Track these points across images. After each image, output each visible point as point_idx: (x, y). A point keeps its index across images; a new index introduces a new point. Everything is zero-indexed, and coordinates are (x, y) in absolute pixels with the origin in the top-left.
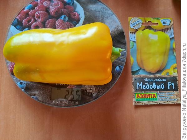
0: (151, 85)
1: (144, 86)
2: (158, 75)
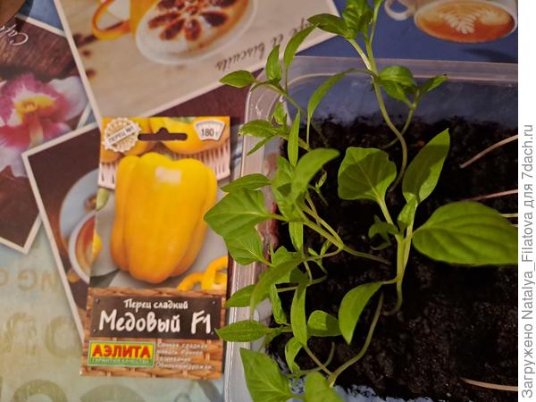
0: (143, 320)
2: (168, 290)
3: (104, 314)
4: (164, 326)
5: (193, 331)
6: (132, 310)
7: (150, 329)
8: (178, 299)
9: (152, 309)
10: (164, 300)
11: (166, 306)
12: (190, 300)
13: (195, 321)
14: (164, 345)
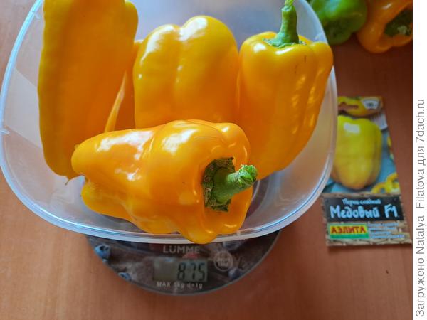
8: (374, 198)
14: (372, 225)
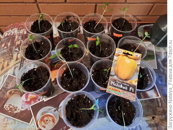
0: (120, 85)
1: (115, 84)
2: (125, 82)
3: (112, 82)
4: (124, 88)
5: (130, 90)
6: (118, 83)
7: (121, 88)
9: (122, 84)
10: (124, 83)
11: (125, 84)
12: (130, 85)
13: (130, 89)
